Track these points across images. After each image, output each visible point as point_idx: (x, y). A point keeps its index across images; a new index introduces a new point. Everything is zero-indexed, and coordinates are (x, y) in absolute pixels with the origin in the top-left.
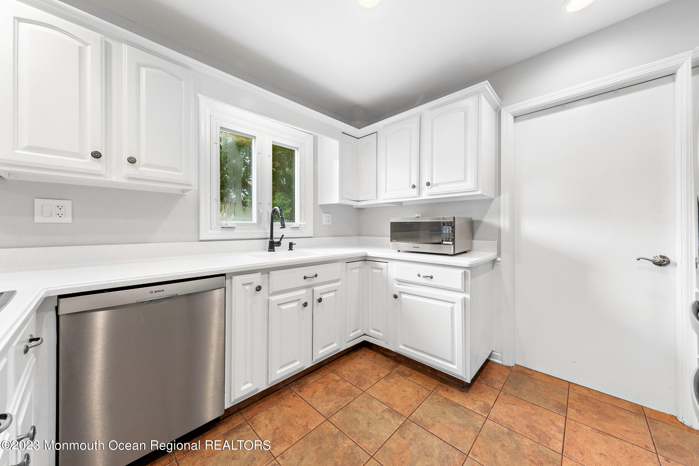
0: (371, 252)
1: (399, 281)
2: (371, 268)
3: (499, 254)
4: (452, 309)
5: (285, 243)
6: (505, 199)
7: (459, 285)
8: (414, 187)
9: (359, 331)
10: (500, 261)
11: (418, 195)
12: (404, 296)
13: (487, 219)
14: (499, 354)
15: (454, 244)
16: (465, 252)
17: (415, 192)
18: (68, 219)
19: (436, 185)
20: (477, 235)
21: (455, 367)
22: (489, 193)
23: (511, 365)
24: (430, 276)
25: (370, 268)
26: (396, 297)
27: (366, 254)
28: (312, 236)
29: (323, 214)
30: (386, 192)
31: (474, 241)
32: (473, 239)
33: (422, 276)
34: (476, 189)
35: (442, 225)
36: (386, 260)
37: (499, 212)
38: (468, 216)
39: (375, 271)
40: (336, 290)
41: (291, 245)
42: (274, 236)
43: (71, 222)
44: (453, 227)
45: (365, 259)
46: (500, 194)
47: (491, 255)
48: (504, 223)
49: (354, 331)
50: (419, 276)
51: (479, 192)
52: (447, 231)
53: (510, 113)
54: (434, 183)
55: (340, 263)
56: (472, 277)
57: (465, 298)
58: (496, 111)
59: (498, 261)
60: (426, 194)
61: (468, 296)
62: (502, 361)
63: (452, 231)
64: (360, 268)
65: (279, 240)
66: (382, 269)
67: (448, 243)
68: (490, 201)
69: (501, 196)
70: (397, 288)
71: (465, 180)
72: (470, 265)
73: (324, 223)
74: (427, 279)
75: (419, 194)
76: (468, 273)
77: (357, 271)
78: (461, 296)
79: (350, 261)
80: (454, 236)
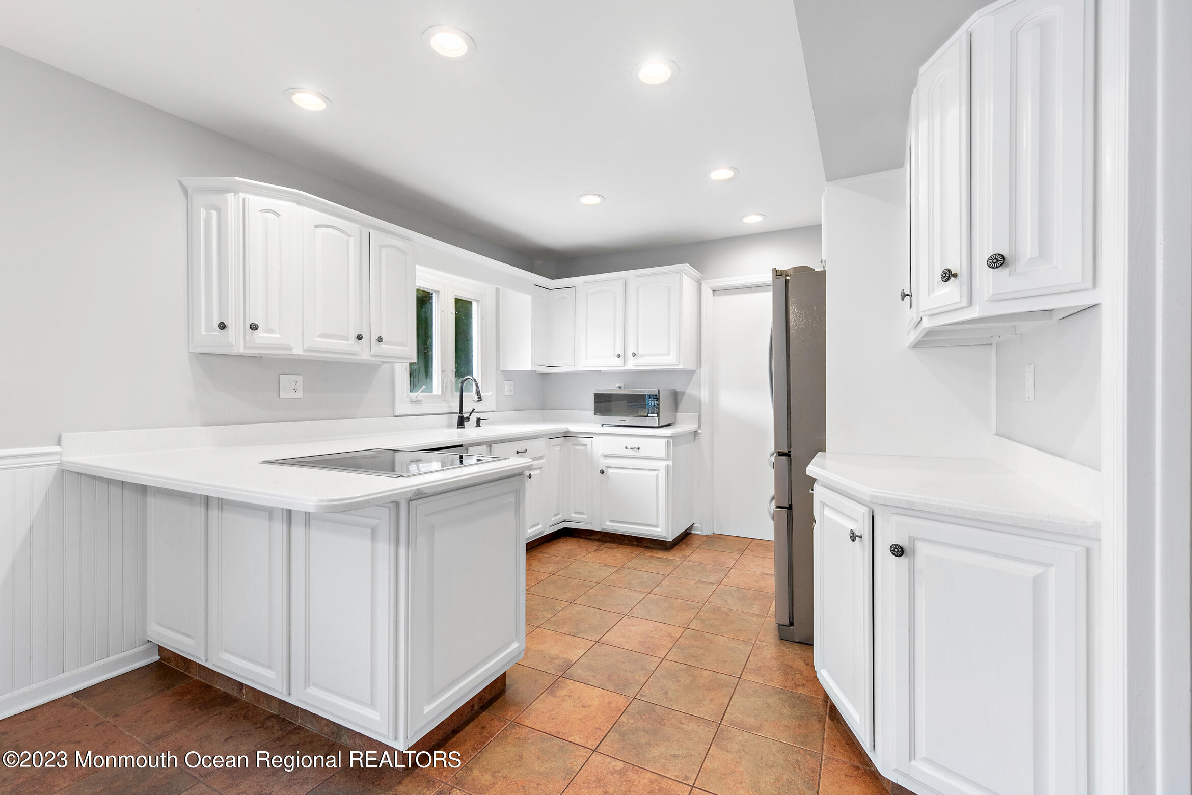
0: (573, 428)
1: (605, 456)
2: (573, 444)
3: (700, 426)
4: (657, 476)
5: (473, 418)
6: (704, 372)
7: (662, 453)
8: (619, 356)
9: (560, 516)
10: (701, 433)
11: (623, 365)
12: (610, 471)
13: (690, 391)
14: (699, 526)
15: (658, 416)
16: (669, 425)
17: (619, 361)
18: (300, 395)
19: (642, 355)
20: (680, 407)
21: (659, 530)
22: (691, 366)
23: (709, 534)
24: (637, 447)
25: (571, 445)
26: (602, 472)
27: (568, 429)
28: (495, 410)
29: (506, 382)
30: (587, 359)
31: (677, 413)
32: (676, 412)
33: (629, 448)
34: (678, 364)
35: (647, 397)
36: (590, 435)
37: (700, 385)
38: (672, 387)
39: (578, 448)
40: (541, 468)
41: (479, 420)
42: (464, 410)
43: (302, 397)
44: (658, 399)
45: (566, 435)
46: (701, 367)
47: (693, 426)
48: (704, 395)
49: (555, 515)
50: (627, 448)
51: (681, 367)
52: (653, 404)
53: (710, 287)
54: (640, 353)
55: (544, 439)
56: (674, 446)
57: (668, 465)
58: (697, 282)
59: (699, 433)
60: (631, 365)
61: (670, 463)
62: (701, 531)
63: (657, 404)
64: (560, 445)
65: (468, 415)
66: (586, 445)
67: (654, 415)
68: (692, 373)
69: (702, 368)
70: (604, 462)
71: (668, 354)
72: (672, 434)
73: (507, 394)
74: (634, 451)
75: (625, 364)
76: (670, 442)
77: (557, 449)
78: (664, 463)
79: (552, 437)
80: (658, 408)
